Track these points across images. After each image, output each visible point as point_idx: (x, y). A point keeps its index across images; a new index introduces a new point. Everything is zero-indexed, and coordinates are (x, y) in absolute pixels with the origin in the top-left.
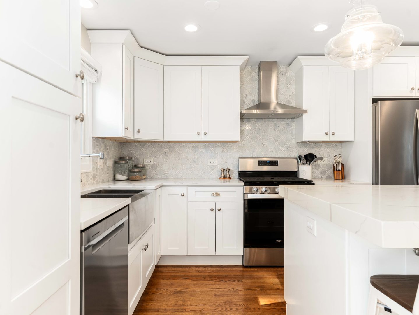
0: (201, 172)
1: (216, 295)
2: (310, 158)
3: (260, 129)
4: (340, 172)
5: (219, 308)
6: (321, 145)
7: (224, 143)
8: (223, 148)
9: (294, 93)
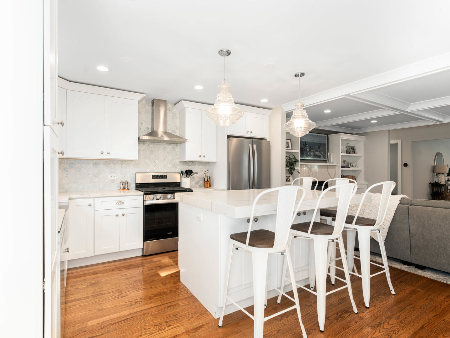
0: (102, 185)
1: (126, 279)
2: (189, 173)
3: (152, 151)
4: (208, 182)
5: (132, 286)
6: (196, 163)
7: (123, 162)
8: (122, 165)
9: (178, 125)
